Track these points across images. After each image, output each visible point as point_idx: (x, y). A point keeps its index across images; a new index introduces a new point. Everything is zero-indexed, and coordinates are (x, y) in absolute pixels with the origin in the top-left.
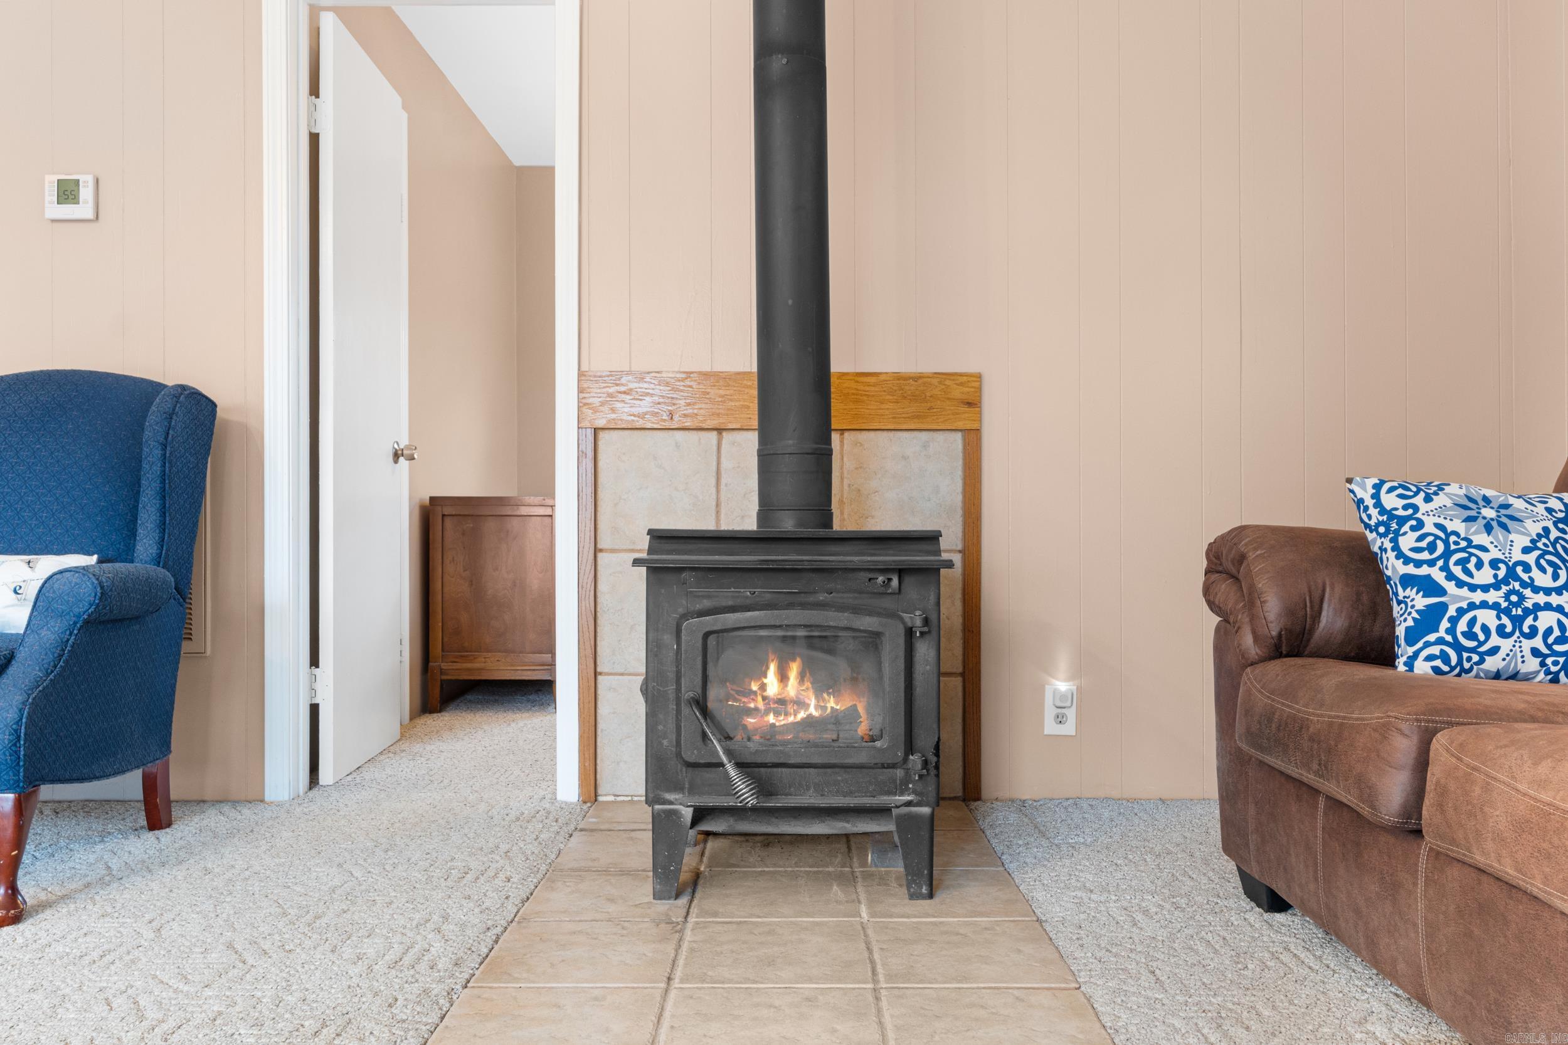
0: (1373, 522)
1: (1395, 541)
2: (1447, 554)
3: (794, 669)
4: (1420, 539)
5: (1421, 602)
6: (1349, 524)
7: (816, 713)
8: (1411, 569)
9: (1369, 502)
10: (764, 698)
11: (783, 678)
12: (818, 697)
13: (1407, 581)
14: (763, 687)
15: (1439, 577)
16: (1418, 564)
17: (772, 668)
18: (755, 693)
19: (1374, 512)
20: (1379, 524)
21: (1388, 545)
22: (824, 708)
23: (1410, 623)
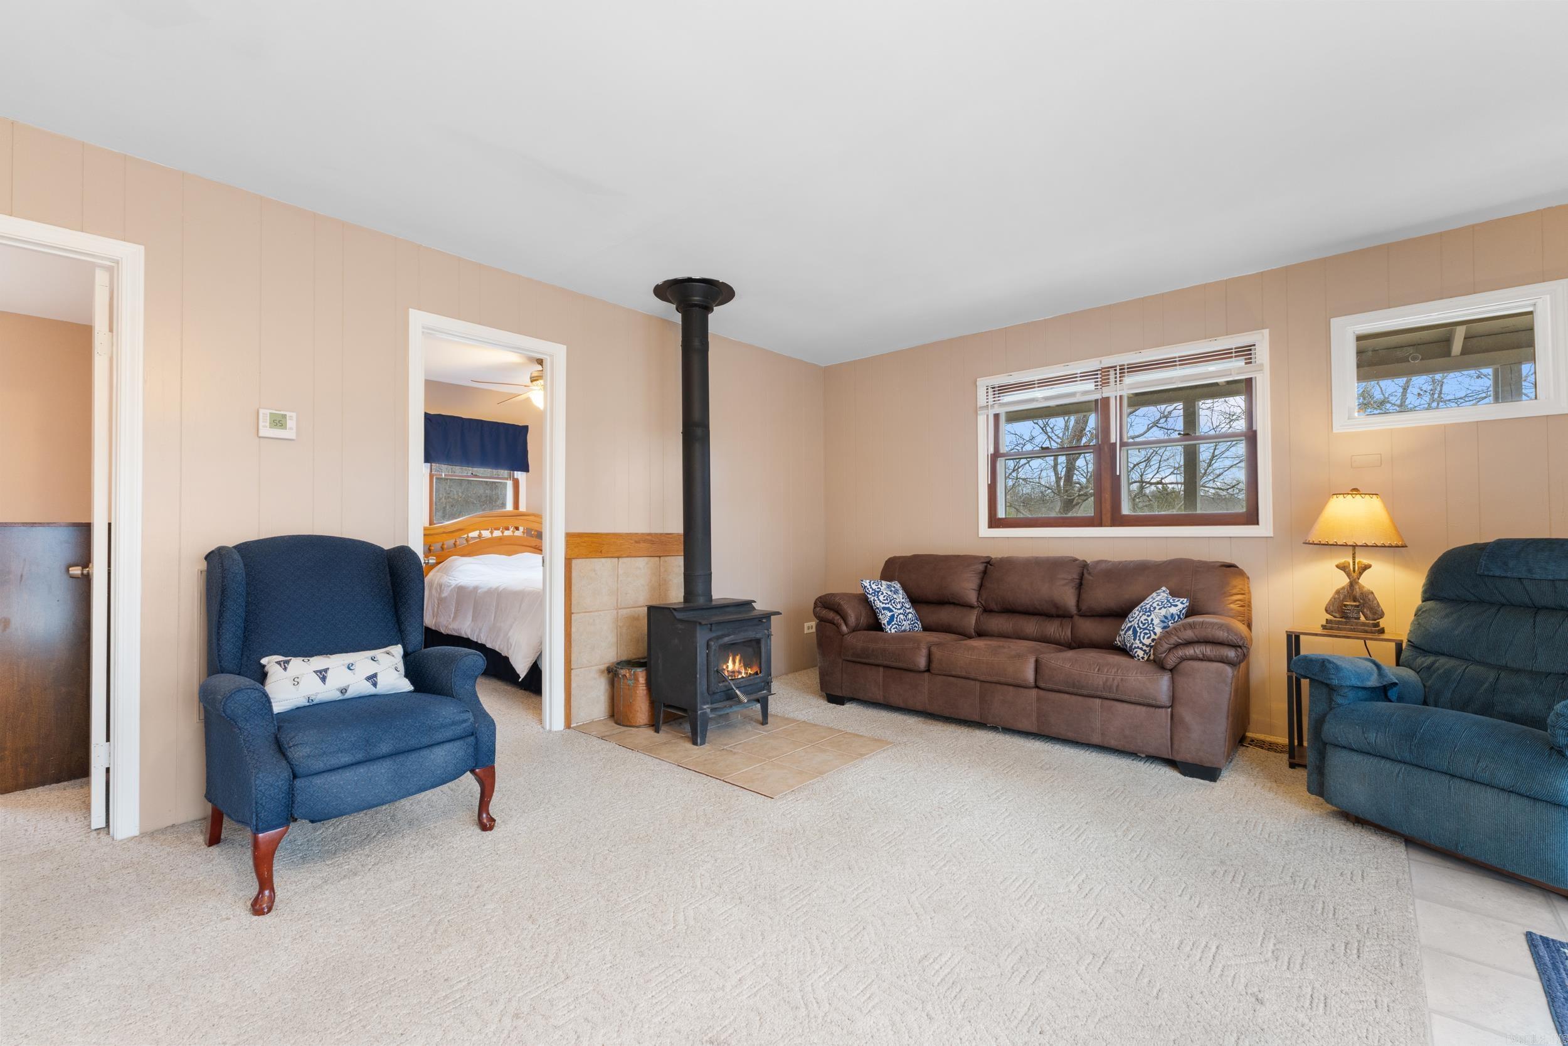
0: (870, 592)
1: (878, 597)
2: (891, 601)
3: (738, 658)
4: (884, 597)
5: (889, 614)
6: (861, 591)
7: (744, 676)
8: (884, 605)
9: (869, 587)
10: (728, 671)
11: (734, 662)
12: (745, 669)
13: (884, 608)
14: (727, 667)
15: (891, 607)
16: (886, 604)
17: (731, 658)
18: (725, 669)
19: (870, 590)
20: (872, 593)
21: (876, 599)
22: (747, 673)
23: (888, 620)
